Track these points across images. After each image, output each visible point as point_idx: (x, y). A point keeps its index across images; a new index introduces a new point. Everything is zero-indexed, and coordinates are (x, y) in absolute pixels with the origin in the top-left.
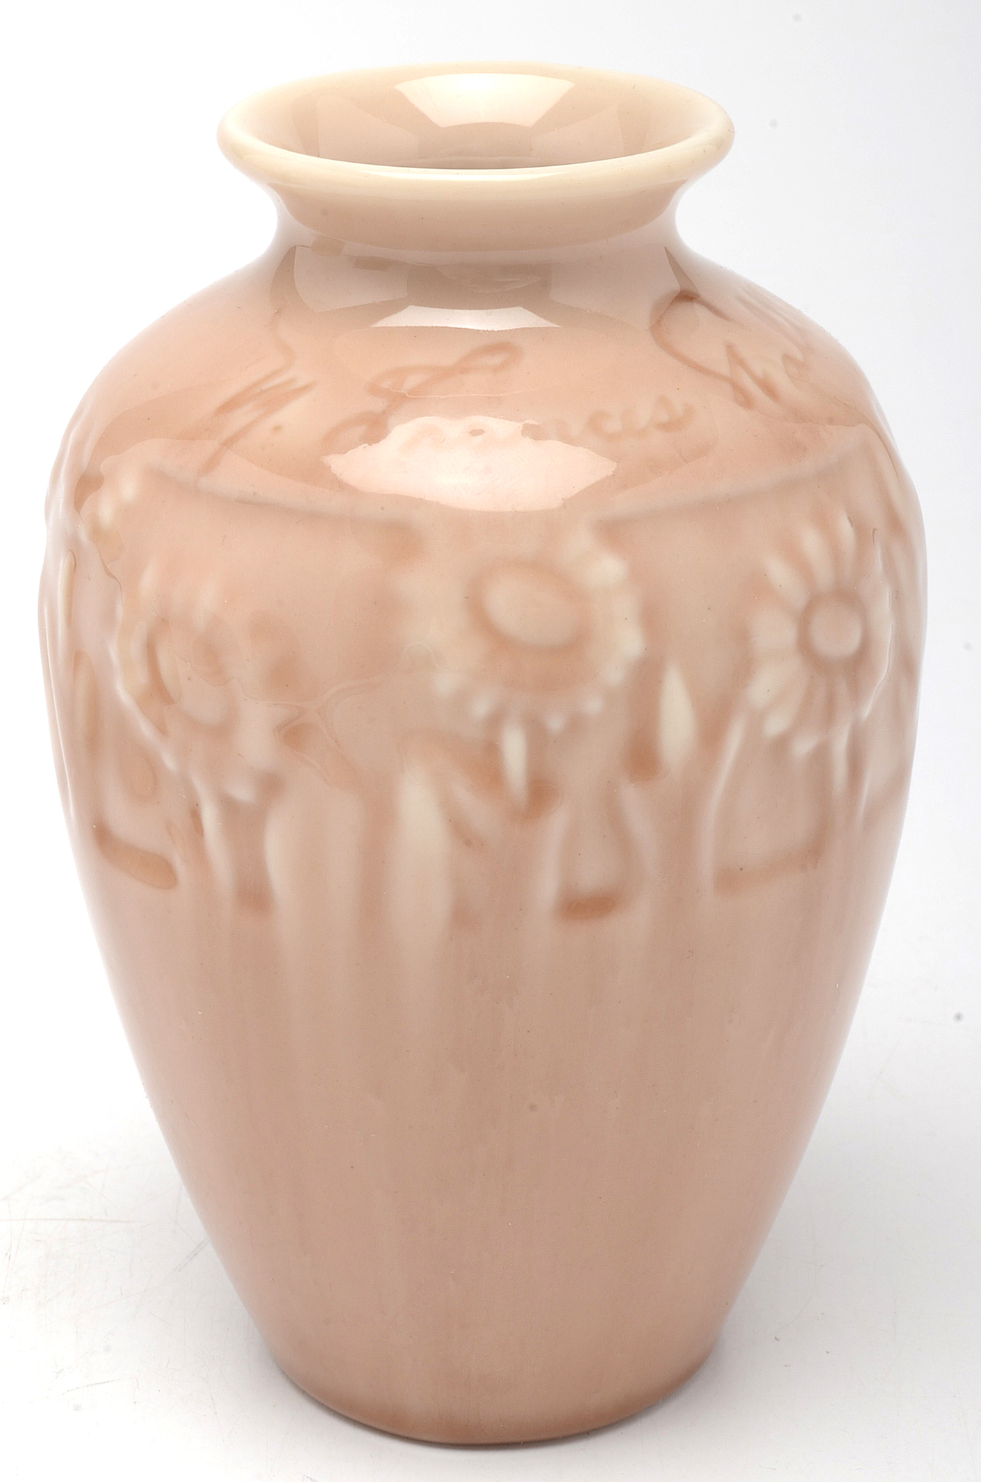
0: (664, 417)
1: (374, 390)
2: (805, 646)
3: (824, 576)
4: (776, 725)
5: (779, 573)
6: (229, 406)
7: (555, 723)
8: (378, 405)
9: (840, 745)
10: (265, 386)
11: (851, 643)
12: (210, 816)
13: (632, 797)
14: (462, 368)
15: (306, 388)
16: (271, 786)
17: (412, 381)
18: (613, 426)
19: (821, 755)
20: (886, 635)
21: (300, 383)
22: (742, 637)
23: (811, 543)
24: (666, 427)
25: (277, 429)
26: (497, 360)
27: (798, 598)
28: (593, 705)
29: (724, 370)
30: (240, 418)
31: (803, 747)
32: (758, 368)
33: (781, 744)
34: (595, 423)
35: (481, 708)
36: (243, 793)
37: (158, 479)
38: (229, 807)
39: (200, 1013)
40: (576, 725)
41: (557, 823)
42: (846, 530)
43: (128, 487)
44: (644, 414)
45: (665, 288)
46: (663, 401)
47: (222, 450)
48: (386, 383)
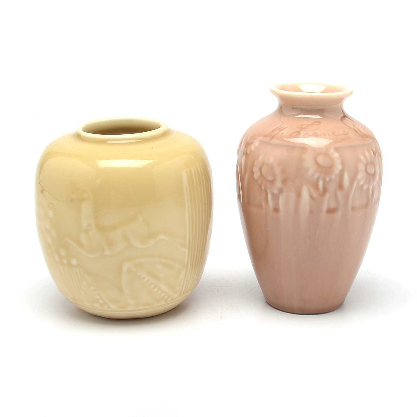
0: (344, 133)
1: (298, 127)
2: (366, 170)
3: (369, 160)
4: (361, 183)
5: (362, 158)
6: (274, 131)
7: (328, 180)
8: (299, 130)
9: (371, 188)
10: (279, 128)
11: (373, 172)
12: (270, 196)
13: (339, 192)
14: (312, 125)
15: (286, 128)
16: (281, 191)
17: (304, 127)
18: (336, 134)
19: (368, 189)
20: (378, 172)
22: (356, 168)
23: (367, 154)
25: (282, 133)
26: (317, 124)
27: (365, 163)
28: (334, 177)
29: (352, 127)
30: (276, 132)
31: (365, 187)
32: (358, 128)
33: (362, 186)
34: (333, 133)
35: (316, 177)
36: (276, 192)
37: (262, 142)
38: (273, 194)
40: (331, 180)
41: (327, 196)
42: (372, 153)
43: (257, 144)
44: (341, 132)
45: (342, 115)
46: (344, 131)
47: (272, 138)
48: (300, 127)
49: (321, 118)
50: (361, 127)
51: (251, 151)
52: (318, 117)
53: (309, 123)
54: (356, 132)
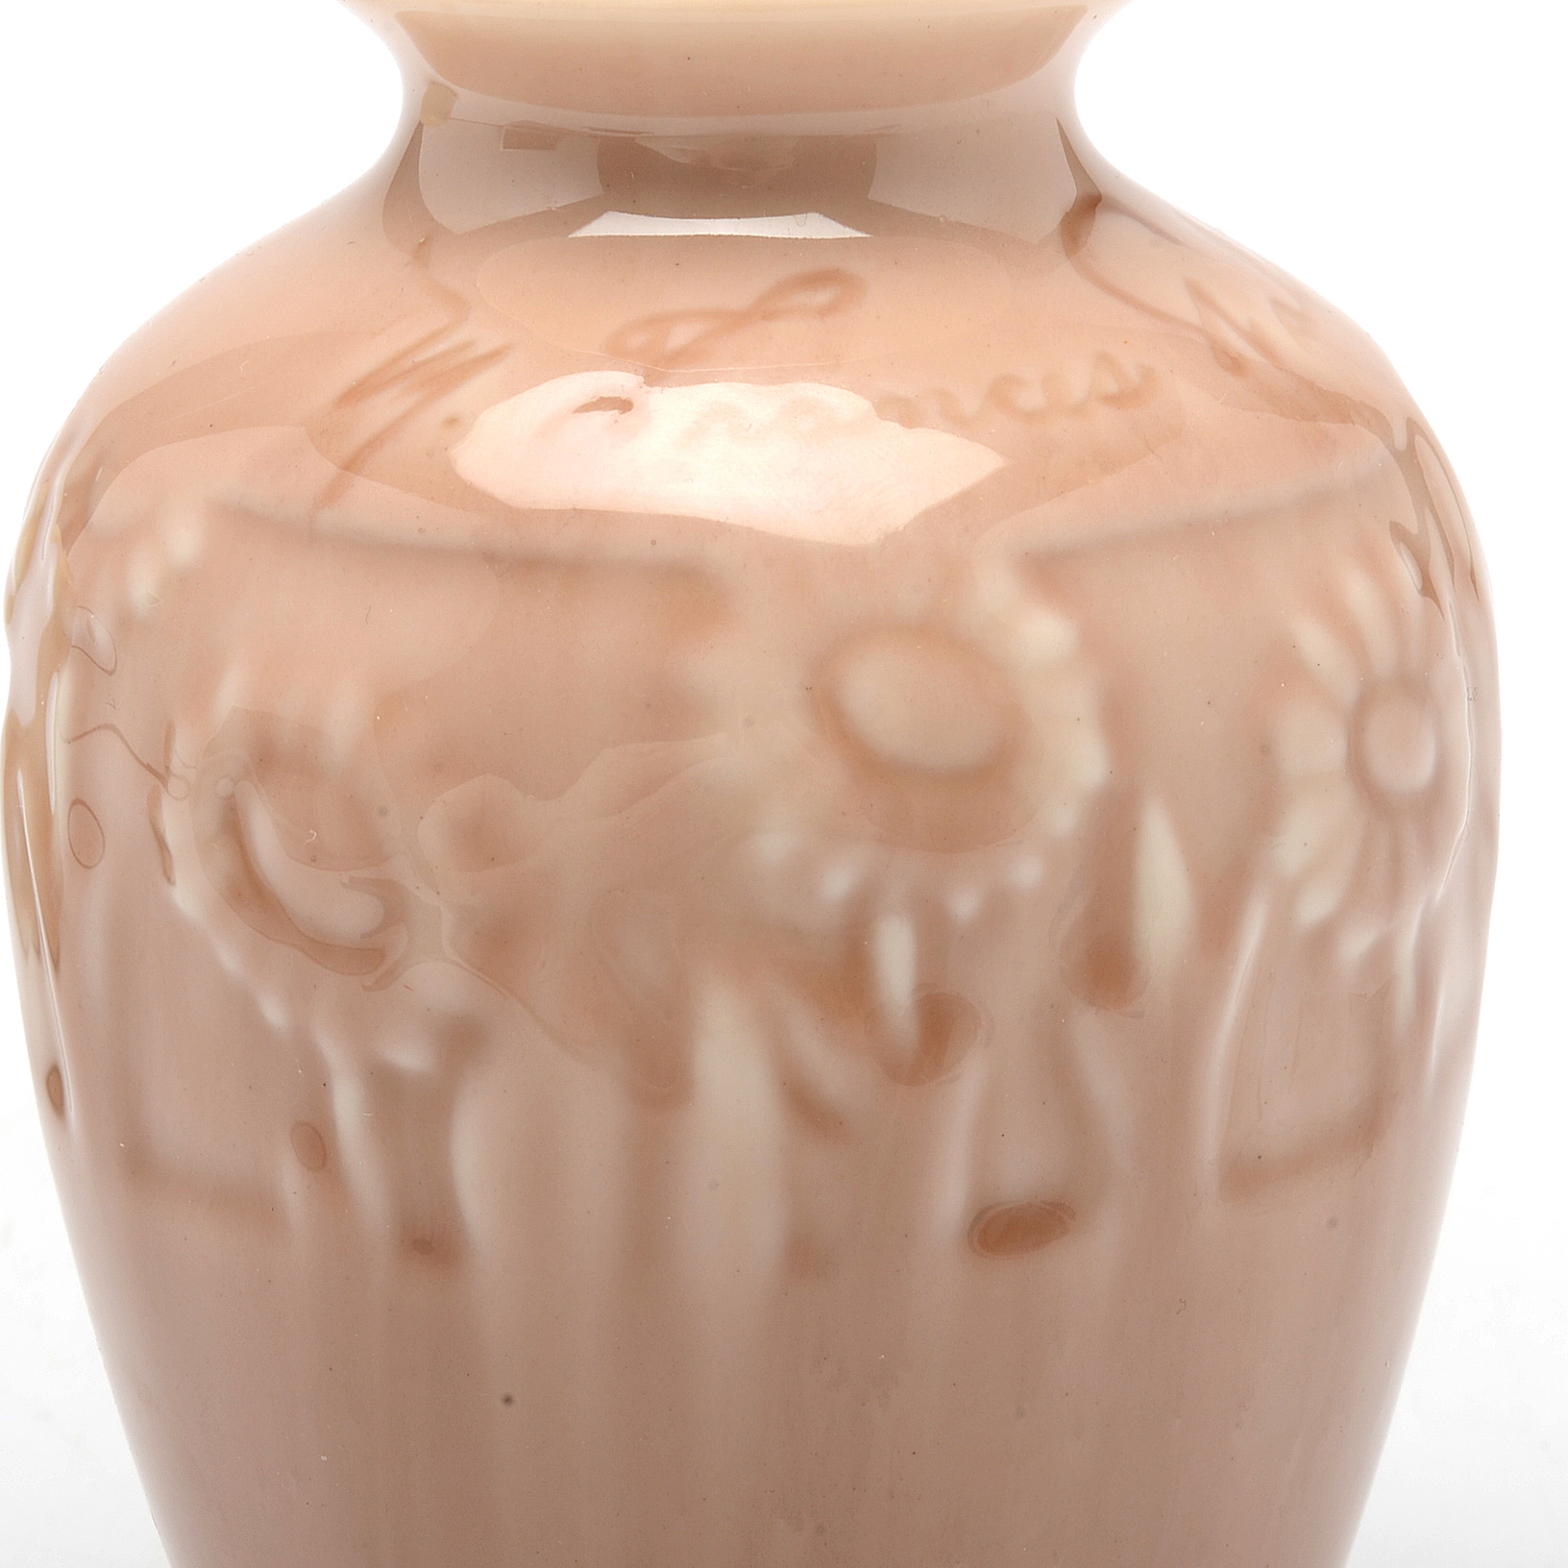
0: (1111, 386)
2: (1358, 768)
3: (1383, 654)
4: (1316, 906)
5: (1315, 642)
6: (358, 393)
7: (965, 904)
9: (1407, 944)
10: (420, 357)
11: (1422, 772)
12: (348, 1106)
13: (1088, 1028)
14: (764, 311)
16: (462, 1041)
17: (680, 336)
18: (1031, 398)
19: (1380, 957)
21: (483, 348)
22: (1264, 751)
23: (1359, 593)
24: (1113, 400)
25: (453, 419)
26: (822, 297)
27: (1346, 688)
30: (382, 409)
31: (1355, 945)
32: (1242, 317)
33: (1323, 939)
34: (1000, 393)
35: (838, 882)
36: (410, 1056)
37: (237, 522)
38: (384, 1082)
39: (324, 1458)
40: (999, 908)
42: (1406, 573)
44: (1078, 380)
45: (1068, 193)
46: (1104, 360)
47: (352, 465)
48: (637, 340)
49: (859, 235)
50: (1277, 304)
51: (125, 622)
52: (815, 227)
53: (738, 292)
54: (1235, 365)
